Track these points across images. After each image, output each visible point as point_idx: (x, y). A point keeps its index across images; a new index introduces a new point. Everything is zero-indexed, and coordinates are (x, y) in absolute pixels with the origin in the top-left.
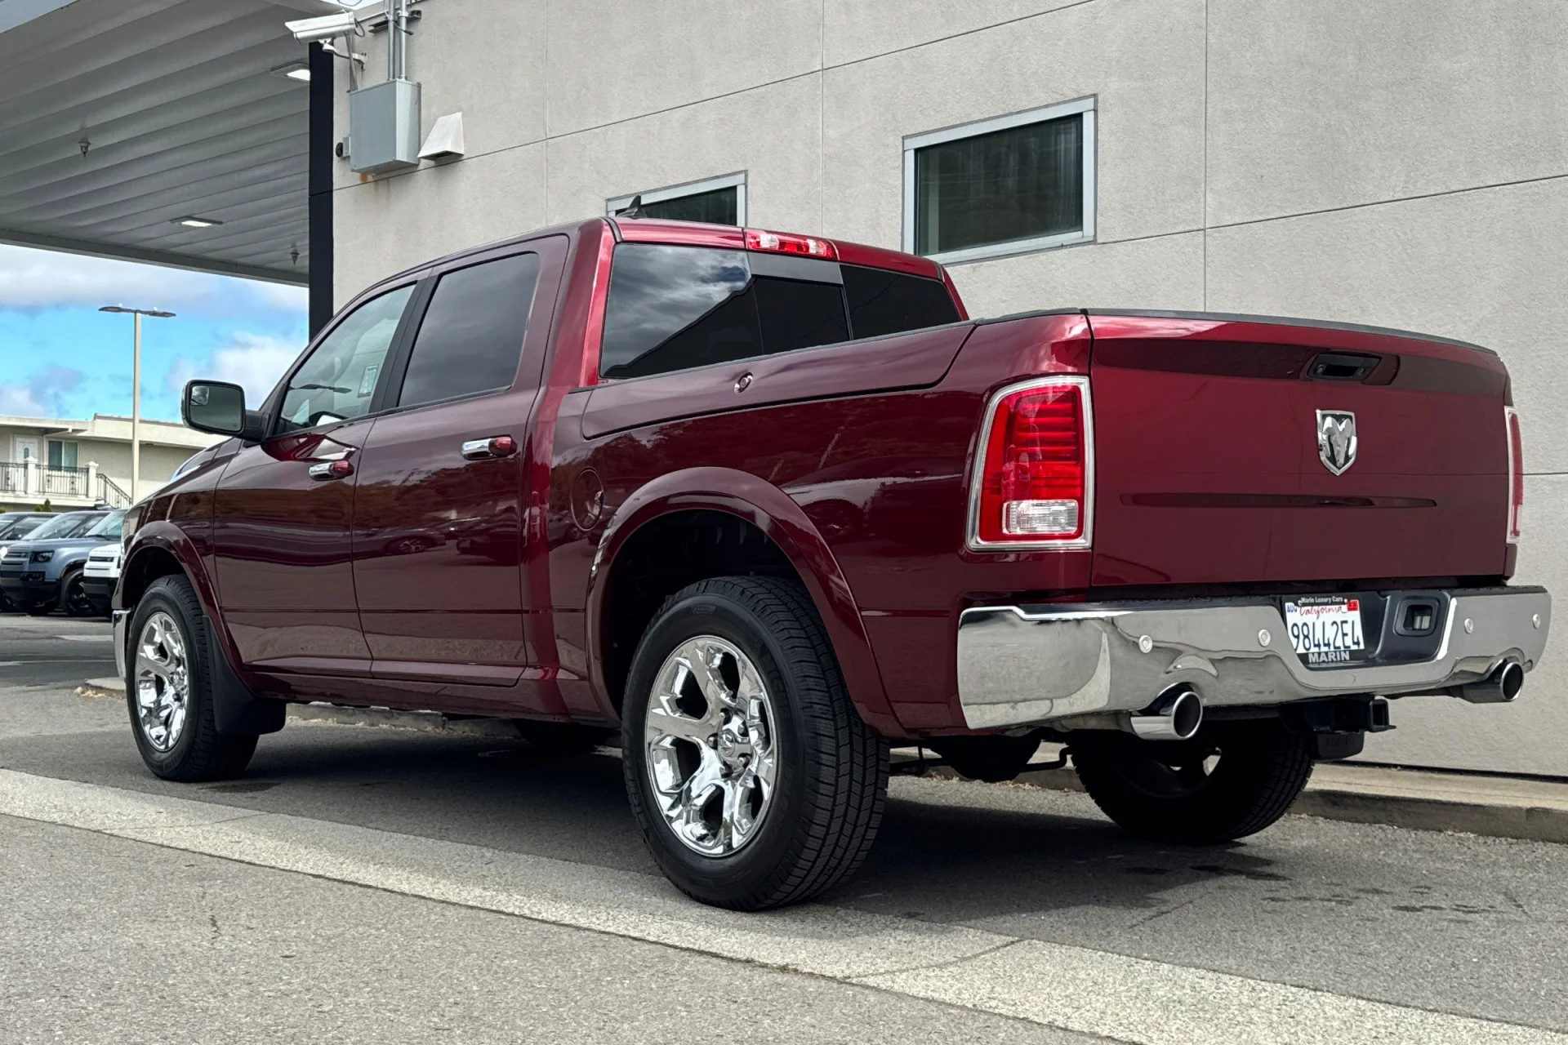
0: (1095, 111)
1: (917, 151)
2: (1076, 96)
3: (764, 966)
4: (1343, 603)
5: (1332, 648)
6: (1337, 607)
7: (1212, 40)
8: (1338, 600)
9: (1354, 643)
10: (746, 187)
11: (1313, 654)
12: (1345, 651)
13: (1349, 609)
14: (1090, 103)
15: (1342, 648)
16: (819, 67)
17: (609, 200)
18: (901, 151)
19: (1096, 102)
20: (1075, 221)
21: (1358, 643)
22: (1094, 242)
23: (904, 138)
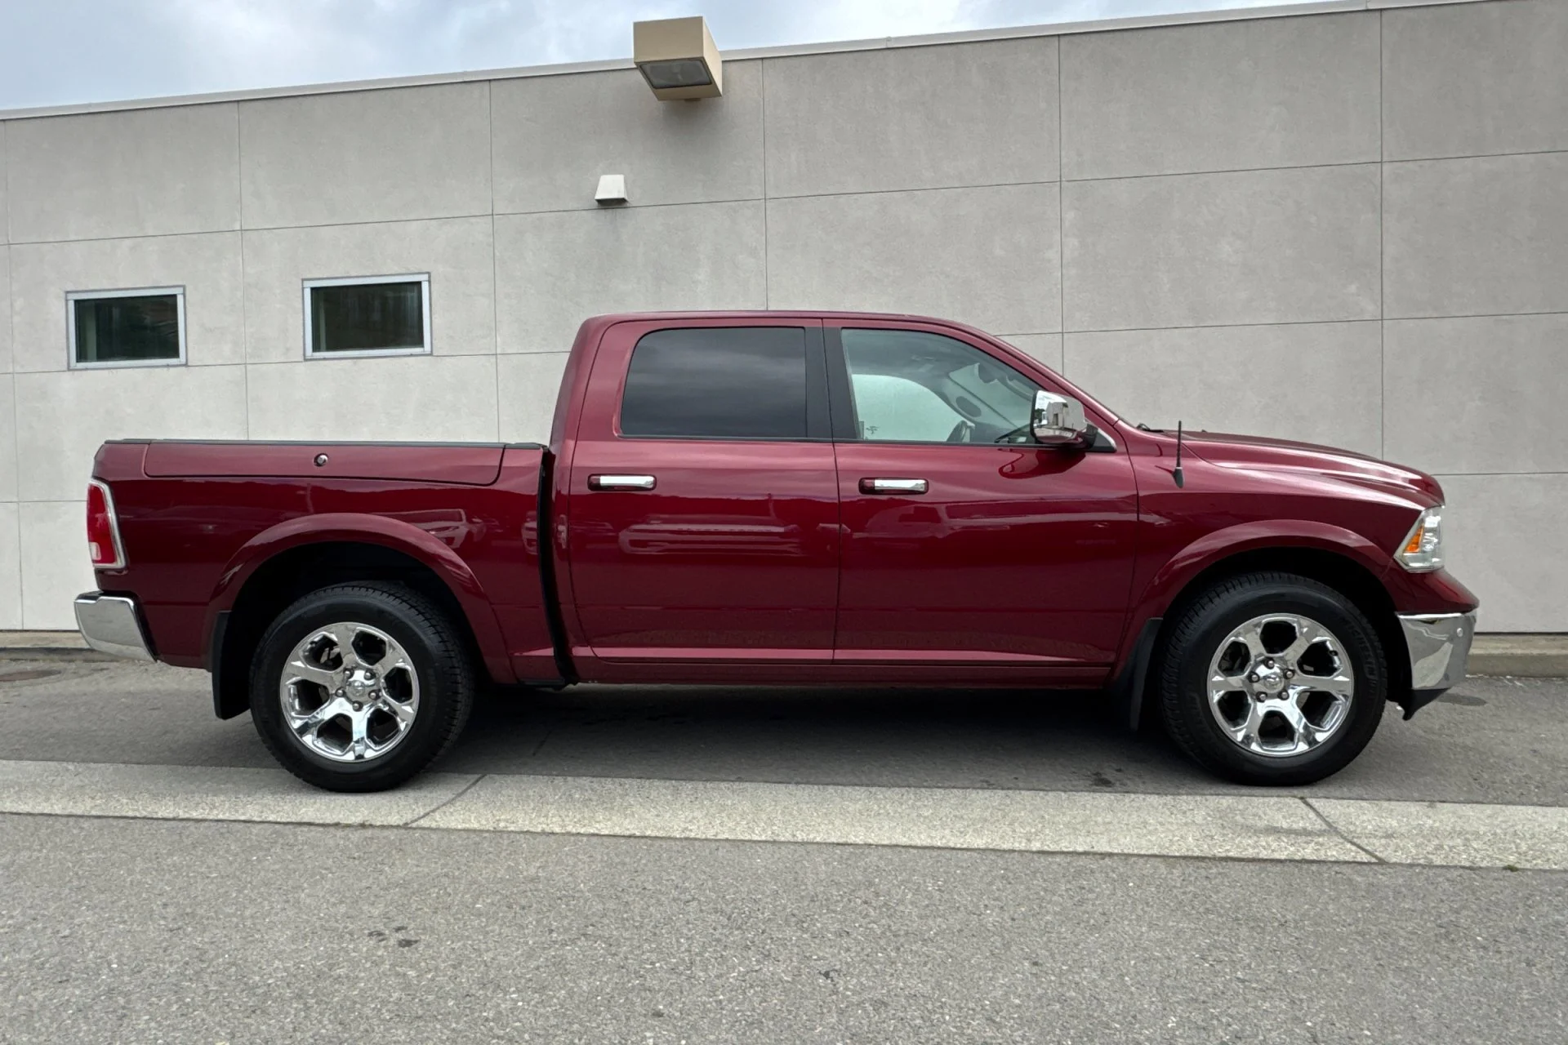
0: (429, 281)
1: (313, 290)
2: (417, 272)
3: (348, 826)
7: (497, 254)
10: (185, 297)
14: (425, 277)
16: (238, 228)
17: (68, 292)
18: (301, 287)
19: (429, 277)
20: (418, 341)
22: (431, 354)
23: (303, 280)
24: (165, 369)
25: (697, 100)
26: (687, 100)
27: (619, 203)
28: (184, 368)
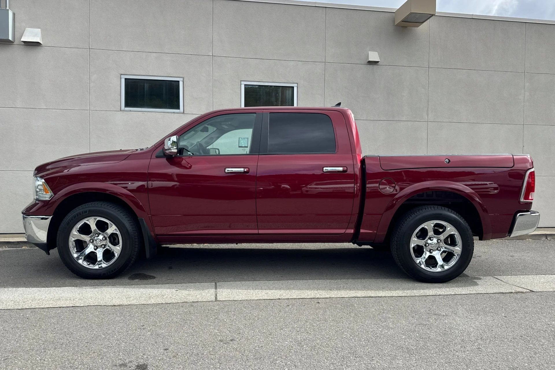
0: (299, 87)
2: (292, 82)
7: (326, 78)
17: (122, 74)
18: (240, 84)
19: (298, 85)
23: (241, 81)
24: (173, 114)
25: (406, 27)
26: (403, 27)
27: (376, 63)
28: (182, 114)
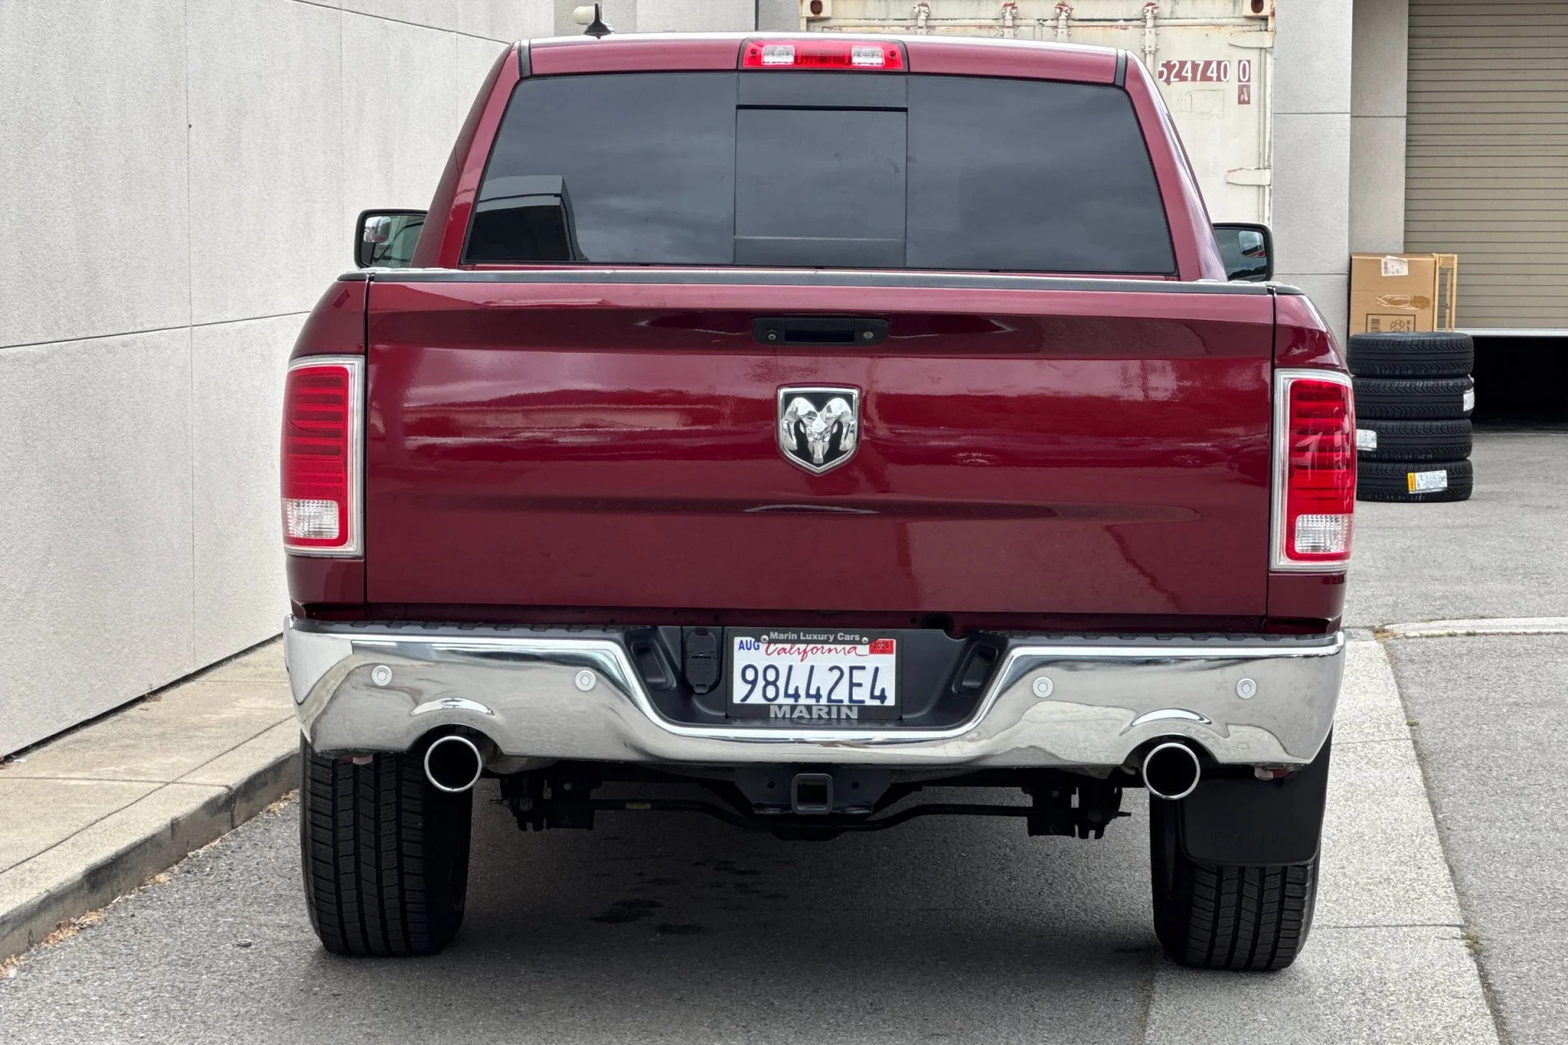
4: (860, 643)
5: (824, 701)
6: (848, 647)
8: (848, 638)
9: (873, 697)
11: (780, 706)
12: (850, 708)
13: (872, 651)
15: (846, 702)
21: (882, 697)
